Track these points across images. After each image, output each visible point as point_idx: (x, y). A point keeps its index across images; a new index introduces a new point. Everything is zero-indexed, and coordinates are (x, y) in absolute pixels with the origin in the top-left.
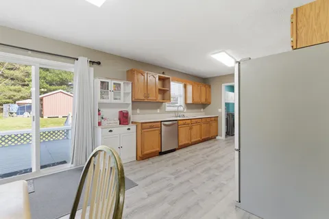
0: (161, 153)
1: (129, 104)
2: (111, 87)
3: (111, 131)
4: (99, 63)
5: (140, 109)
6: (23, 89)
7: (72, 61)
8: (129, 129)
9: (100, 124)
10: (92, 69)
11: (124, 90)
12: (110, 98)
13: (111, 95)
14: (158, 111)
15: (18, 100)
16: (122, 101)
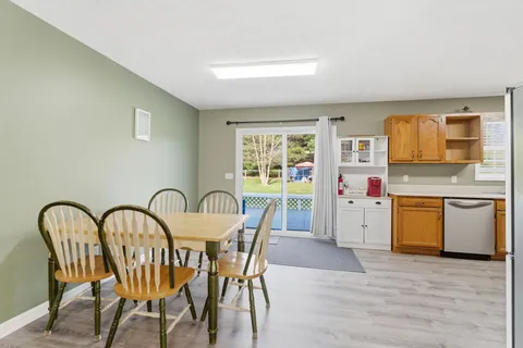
0: (444, 254)
1: (384, 168)
2: (356, 146)
3: (351, 202)
4: (342, 119)
5: (410, 175)
6: (302, 149)
7: (313, 123)
8: (379, 203)
9: (340, 192)
10: (335, 127)
11: (375, 148)
12: (354, 161)
13: (355, 156)
14: (454, 179)
15: (298, 163)
16: (371, 164)
